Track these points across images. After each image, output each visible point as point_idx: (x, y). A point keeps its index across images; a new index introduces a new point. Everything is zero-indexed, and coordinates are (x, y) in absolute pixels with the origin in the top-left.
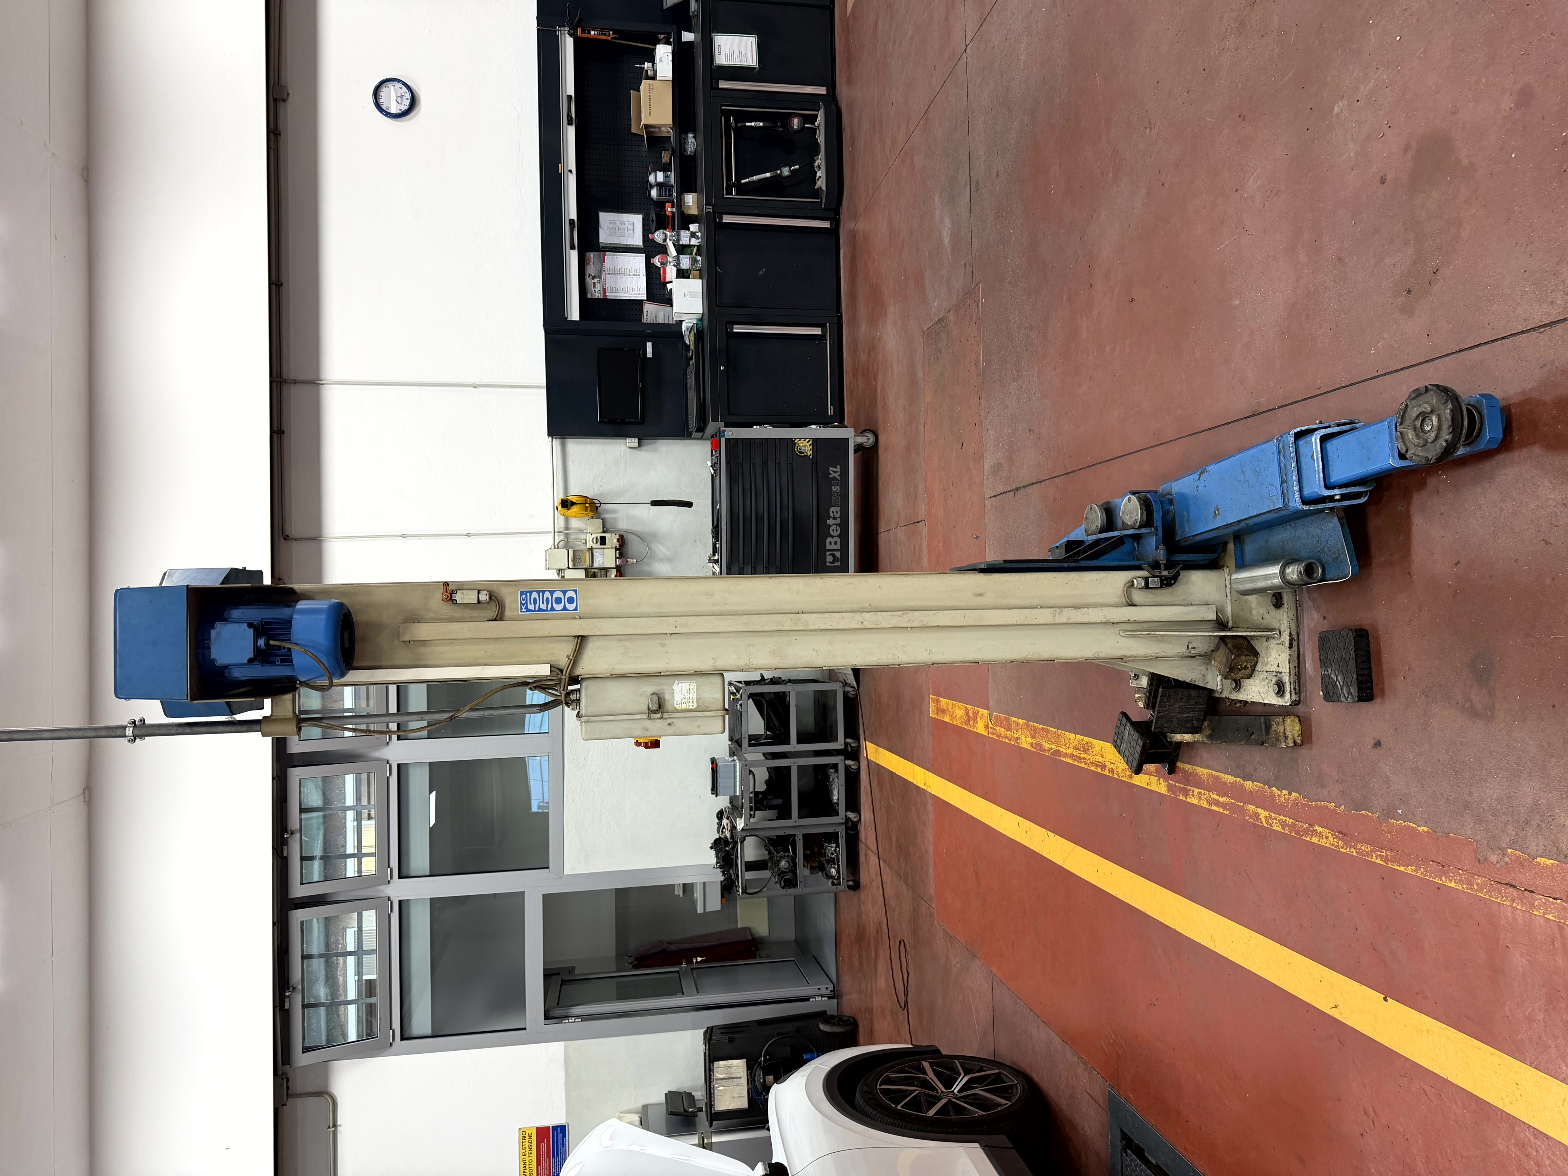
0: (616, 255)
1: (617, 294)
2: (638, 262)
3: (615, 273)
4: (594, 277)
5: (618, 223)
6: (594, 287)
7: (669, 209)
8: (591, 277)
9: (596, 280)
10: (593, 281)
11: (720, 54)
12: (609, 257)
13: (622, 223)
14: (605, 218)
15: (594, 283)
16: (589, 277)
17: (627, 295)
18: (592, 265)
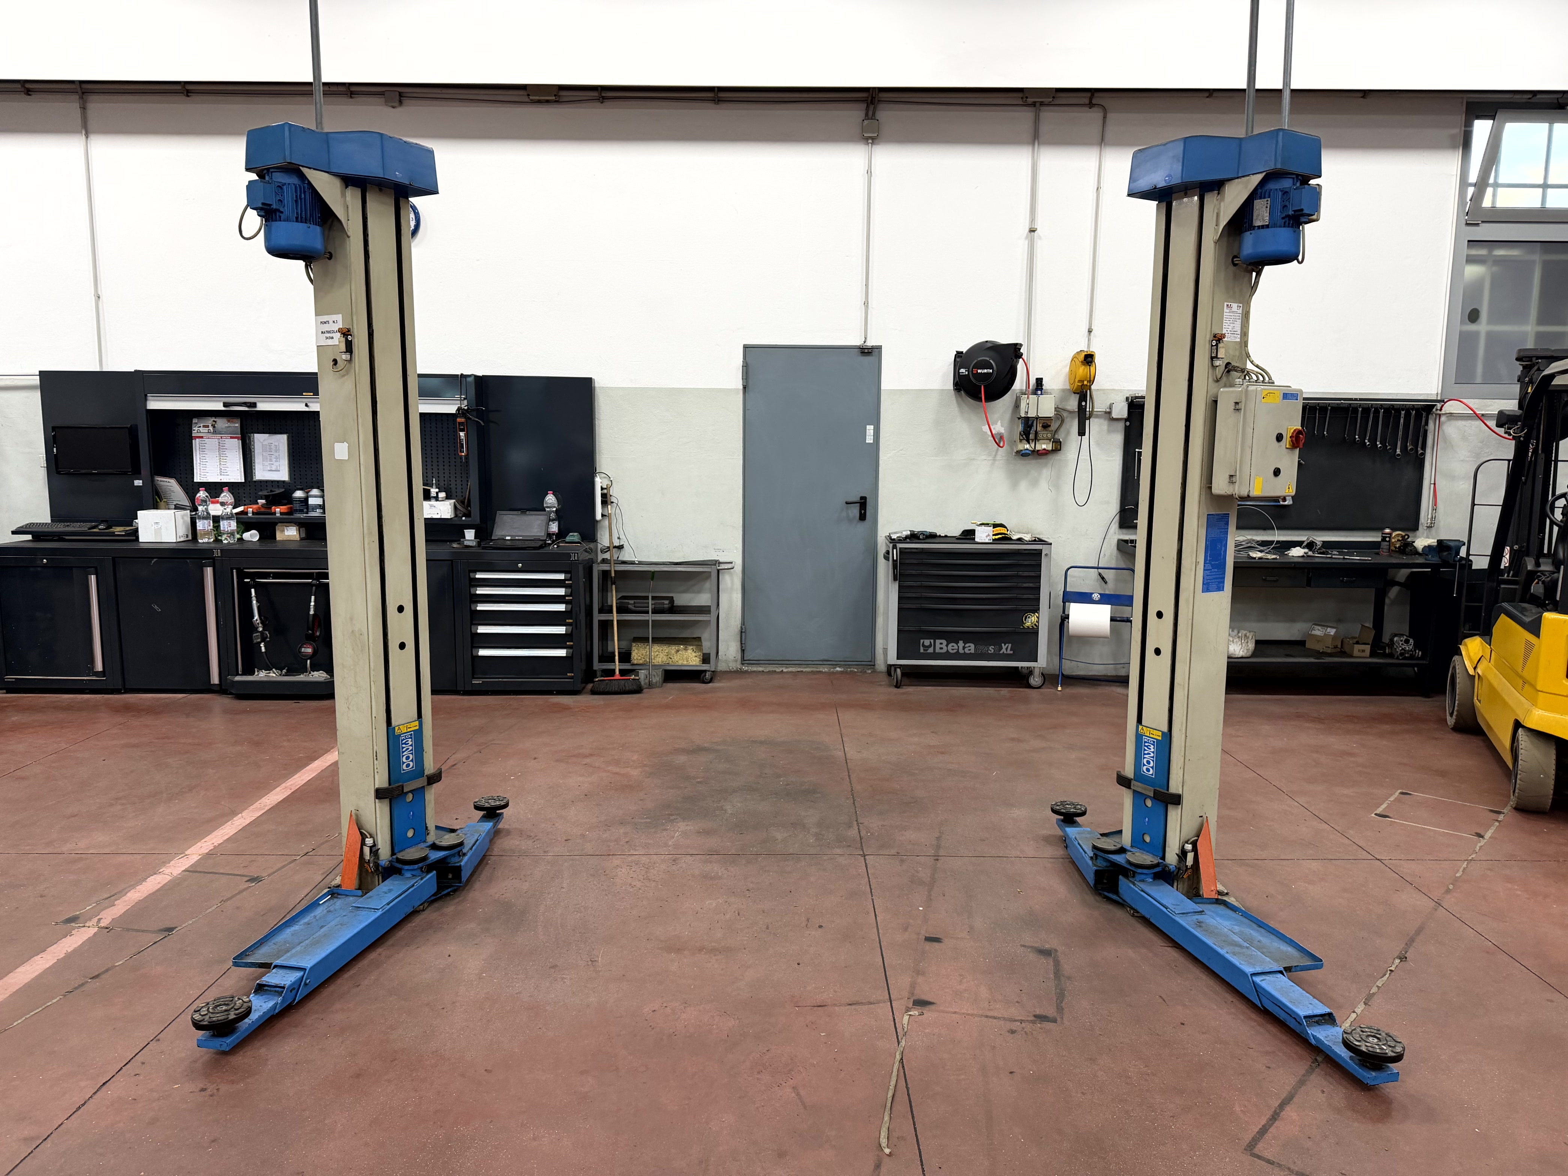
0: (239, 451)
1: (198, 451)
2: (236, 475)
3: (221, 449)
4: (214, 426)
5: (277, 454)
6: (204, 426)
7: (278, 510)
8: (214, 423)
9: (211, 428)
10: (210, 425)
12: (236, 444)
13: (277, 459)
14: (282, 440)
15: (208, 427)
16: (214, 421)
17: (198, 461)
18: (227, 425)
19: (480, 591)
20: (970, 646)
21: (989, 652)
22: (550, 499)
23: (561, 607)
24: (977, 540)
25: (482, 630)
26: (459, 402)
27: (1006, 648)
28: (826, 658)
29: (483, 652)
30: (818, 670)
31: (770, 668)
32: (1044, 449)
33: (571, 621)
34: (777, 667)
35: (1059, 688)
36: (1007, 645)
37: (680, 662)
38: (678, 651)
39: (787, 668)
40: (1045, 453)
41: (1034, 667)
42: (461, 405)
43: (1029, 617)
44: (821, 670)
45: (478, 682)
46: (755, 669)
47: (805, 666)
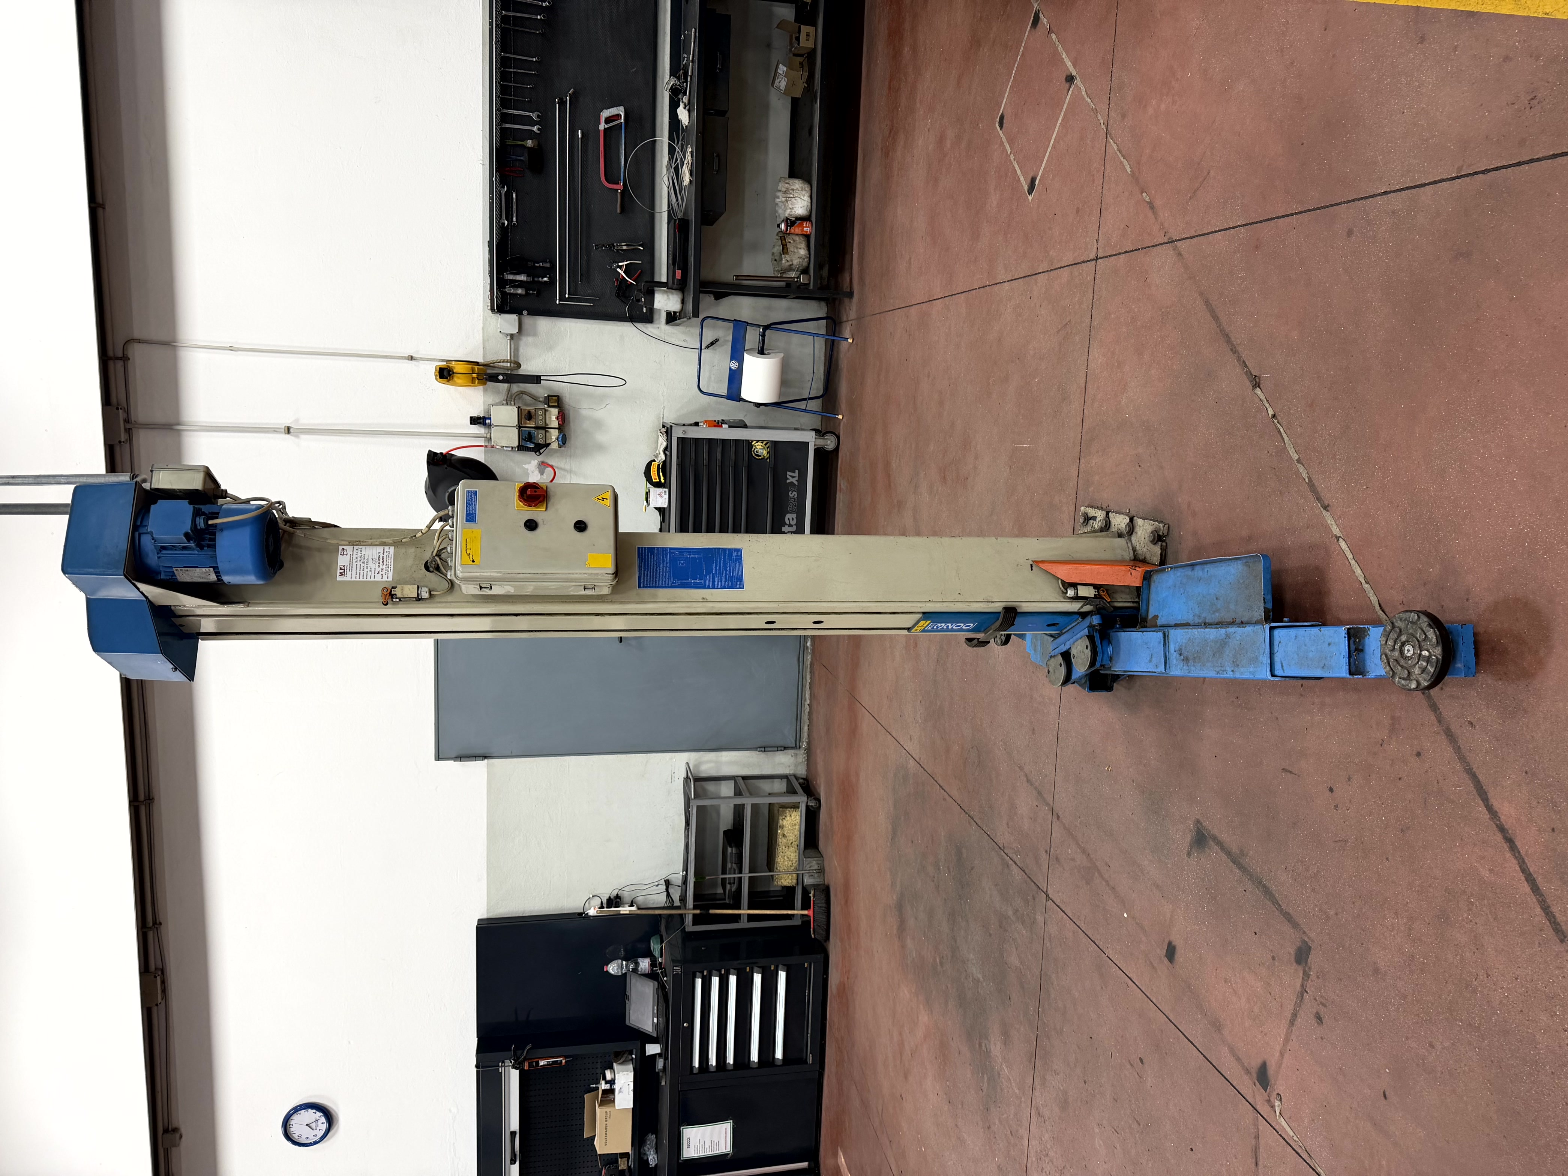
11: (688, 1147)
19: (713, 1061)
20: (789, 519)
21: (795, 497)
22: (613, 968)
23: (733, 979)
24: (665, 505)
25: (754, 1057)
26: (506, 1068)
27: (792, 477)
28: (796, 659)
29: (779, 1054)
30: (809, 666)
31: (805, 717)
32: (557, 418)
33: (748, 968)
34: (804, 711)
35: (840, 417)
36: (788, 477)
37: (797, 832)
38: (784, 835)
39: (805, 700)
40: (563, 417)
41: (815, 445)
42: (509, 1066)
43: (756, 452)
44: (809, 663)
45: (811, 1058)
46: (805, 735)
47: (804, 680)
